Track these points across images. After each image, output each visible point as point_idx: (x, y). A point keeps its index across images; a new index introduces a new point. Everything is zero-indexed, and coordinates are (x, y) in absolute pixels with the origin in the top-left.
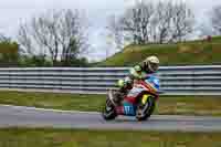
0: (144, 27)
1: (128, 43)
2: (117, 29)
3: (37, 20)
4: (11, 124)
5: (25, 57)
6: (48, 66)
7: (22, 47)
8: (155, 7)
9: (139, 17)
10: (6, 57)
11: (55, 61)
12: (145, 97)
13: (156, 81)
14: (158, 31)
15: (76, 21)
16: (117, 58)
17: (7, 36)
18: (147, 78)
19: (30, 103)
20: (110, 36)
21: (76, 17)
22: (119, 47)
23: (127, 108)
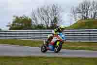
0: (87, 12)
1: (79, 19)
2: (75, 13)
3: (40, 9)
4: (28, 55)
5: (35, 25)
6: (44, 29)
7: (33, 21)
8: (91, 3)
9: (84, 8)
10: (26, 25)
11: (47, 27)
12: (58, 43)
13: (63, 36)
14: (92, 14)
15: (57, 9)
16: (75, 26)
17: (26, 16)
18: (59, 35)
19: (37, 45)
20: (72, 16)
21: (57, 7)
22: (75, 21)
23: (50, 47)
